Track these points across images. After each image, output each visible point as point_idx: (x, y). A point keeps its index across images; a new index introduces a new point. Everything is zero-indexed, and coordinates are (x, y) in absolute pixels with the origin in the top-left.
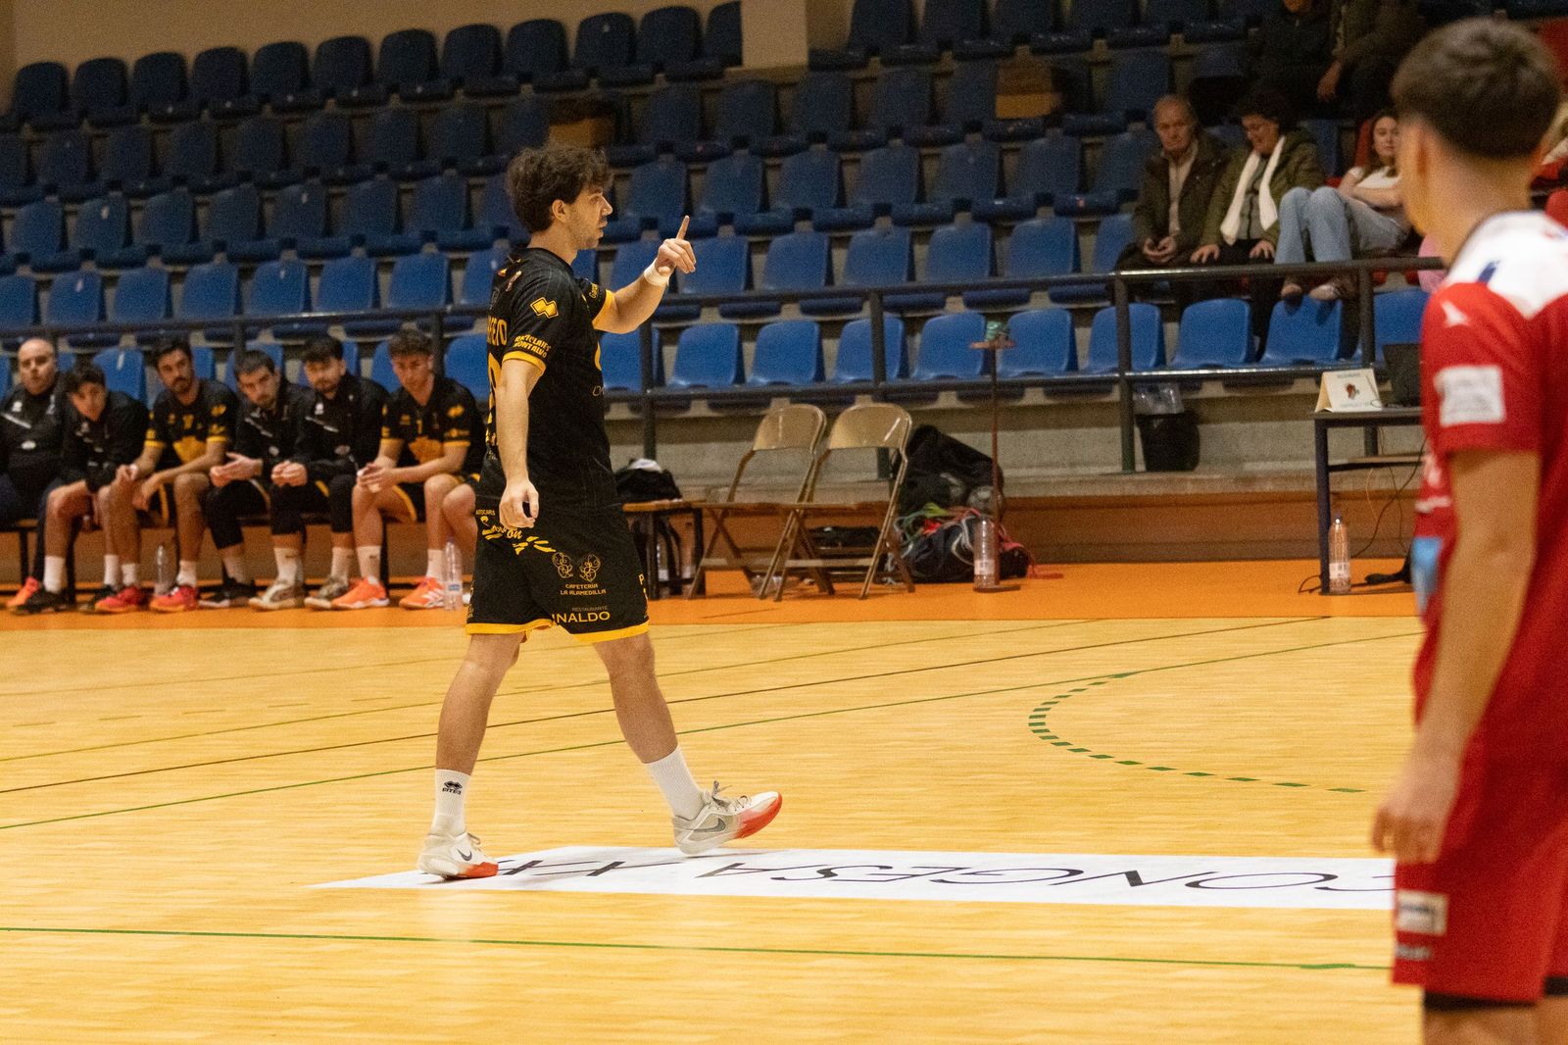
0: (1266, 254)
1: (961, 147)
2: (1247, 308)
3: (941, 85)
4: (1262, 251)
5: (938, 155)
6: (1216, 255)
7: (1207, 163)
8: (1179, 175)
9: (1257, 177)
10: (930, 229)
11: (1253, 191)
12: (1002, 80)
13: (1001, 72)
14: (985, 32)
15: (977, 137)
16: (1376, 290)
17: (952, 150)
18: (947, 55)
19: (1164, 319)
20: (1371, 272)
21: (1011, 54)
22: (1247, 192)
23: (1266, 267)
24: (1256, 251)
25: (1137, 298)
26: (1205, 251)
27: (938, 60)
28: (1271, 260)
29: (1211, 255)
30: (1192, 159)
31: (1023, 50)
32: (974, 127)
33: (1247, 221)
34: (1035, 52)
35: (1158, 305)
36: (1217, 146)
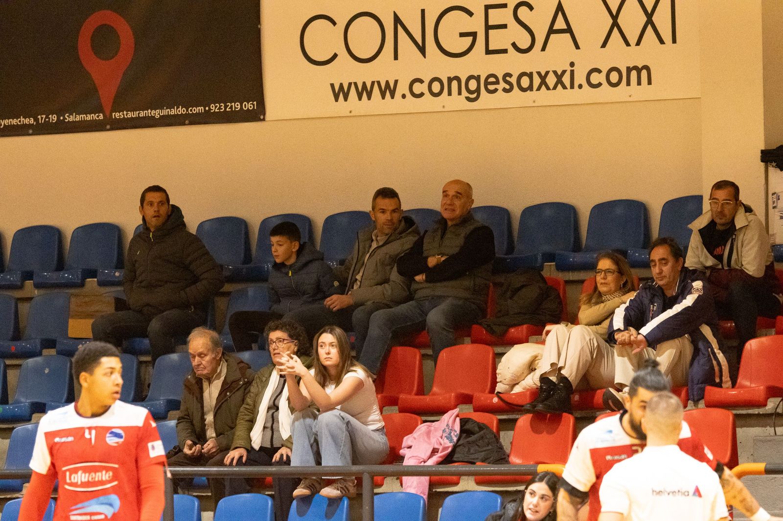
0: (285, 458)
1: (38, 359)
2: (270, 502)
3: (24, 308)
4: (282, 455)
5: (19, 366)
6: (244, 459)
7: (236, 381)
8: (212, 393)
9: (278, 394)
10: (10, 426)
11: (274, 407)
12: (73, 306)
13: (73, 299)
14: (61, 266)
15: (53, 352)
16: (376, 491)
17: (31, 361)
18: (29, 283)
19: (202, 509)
20: (372, 476)
21: (82, 285)
22: (269, 409)
23: (285, 469)
24: (277, 457)
25: (180, 490)
26: (234, 454)
27: (21, 287)
28: (288, 462)
29: (241, 457)
30: (222, 378)
31: (92, 282)
32: (50, 343)
33: (269, 432)
34: (101, 284)
35: (197, 496)
36: (244, 367)
